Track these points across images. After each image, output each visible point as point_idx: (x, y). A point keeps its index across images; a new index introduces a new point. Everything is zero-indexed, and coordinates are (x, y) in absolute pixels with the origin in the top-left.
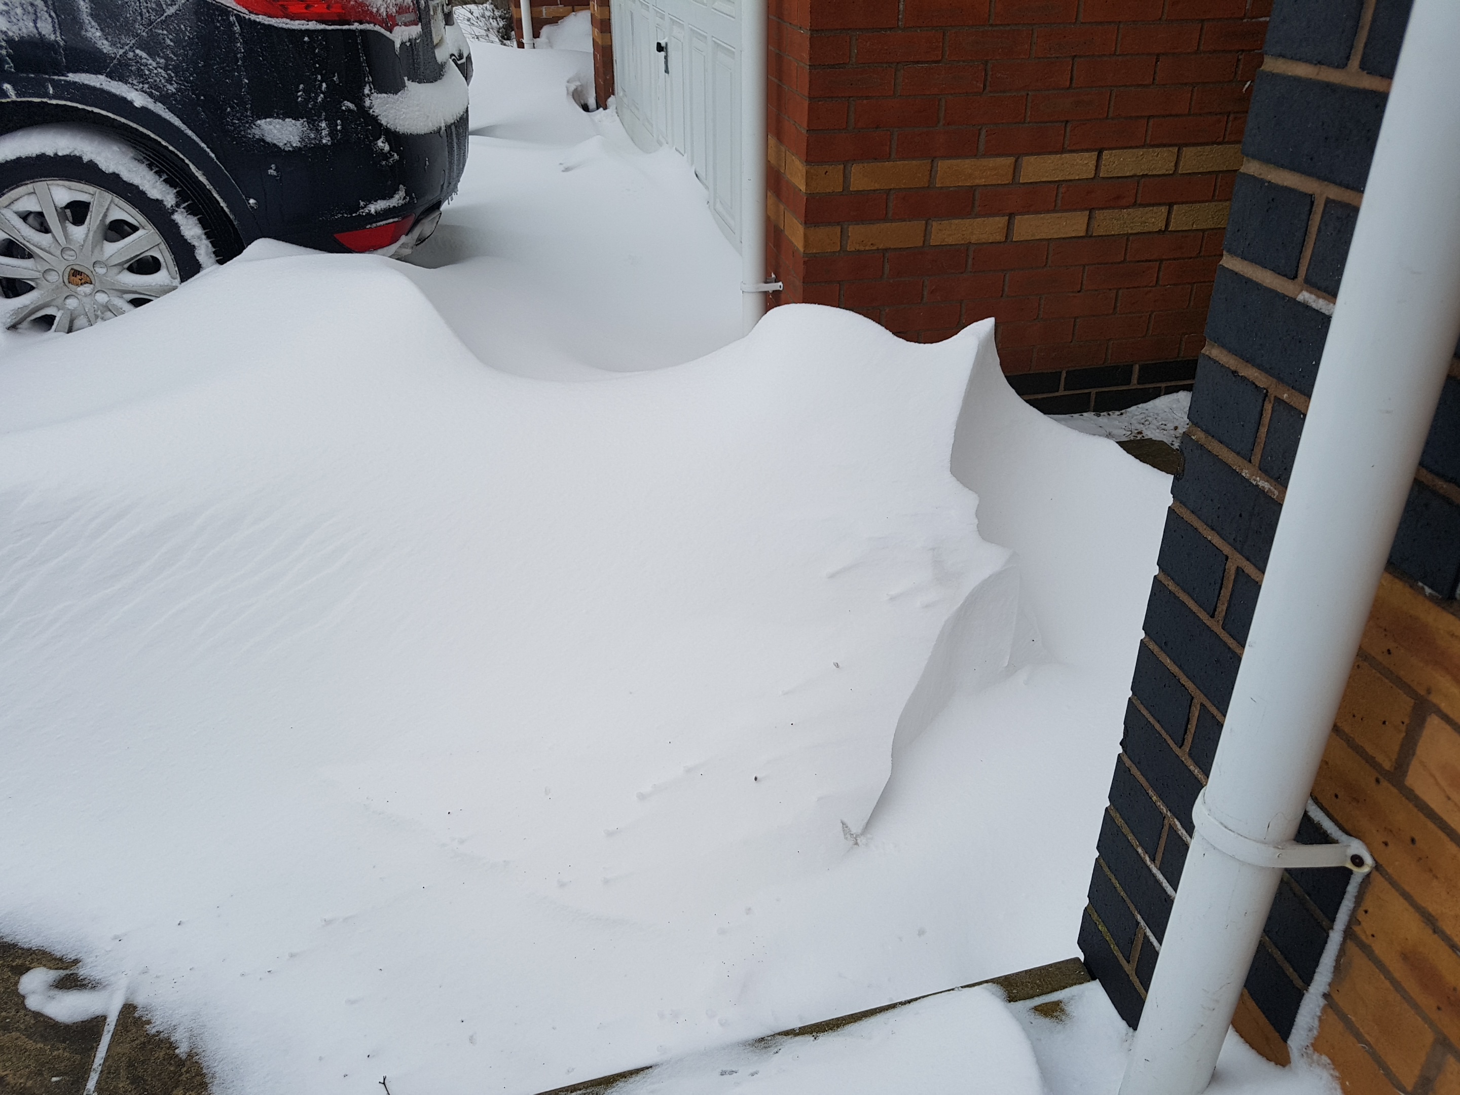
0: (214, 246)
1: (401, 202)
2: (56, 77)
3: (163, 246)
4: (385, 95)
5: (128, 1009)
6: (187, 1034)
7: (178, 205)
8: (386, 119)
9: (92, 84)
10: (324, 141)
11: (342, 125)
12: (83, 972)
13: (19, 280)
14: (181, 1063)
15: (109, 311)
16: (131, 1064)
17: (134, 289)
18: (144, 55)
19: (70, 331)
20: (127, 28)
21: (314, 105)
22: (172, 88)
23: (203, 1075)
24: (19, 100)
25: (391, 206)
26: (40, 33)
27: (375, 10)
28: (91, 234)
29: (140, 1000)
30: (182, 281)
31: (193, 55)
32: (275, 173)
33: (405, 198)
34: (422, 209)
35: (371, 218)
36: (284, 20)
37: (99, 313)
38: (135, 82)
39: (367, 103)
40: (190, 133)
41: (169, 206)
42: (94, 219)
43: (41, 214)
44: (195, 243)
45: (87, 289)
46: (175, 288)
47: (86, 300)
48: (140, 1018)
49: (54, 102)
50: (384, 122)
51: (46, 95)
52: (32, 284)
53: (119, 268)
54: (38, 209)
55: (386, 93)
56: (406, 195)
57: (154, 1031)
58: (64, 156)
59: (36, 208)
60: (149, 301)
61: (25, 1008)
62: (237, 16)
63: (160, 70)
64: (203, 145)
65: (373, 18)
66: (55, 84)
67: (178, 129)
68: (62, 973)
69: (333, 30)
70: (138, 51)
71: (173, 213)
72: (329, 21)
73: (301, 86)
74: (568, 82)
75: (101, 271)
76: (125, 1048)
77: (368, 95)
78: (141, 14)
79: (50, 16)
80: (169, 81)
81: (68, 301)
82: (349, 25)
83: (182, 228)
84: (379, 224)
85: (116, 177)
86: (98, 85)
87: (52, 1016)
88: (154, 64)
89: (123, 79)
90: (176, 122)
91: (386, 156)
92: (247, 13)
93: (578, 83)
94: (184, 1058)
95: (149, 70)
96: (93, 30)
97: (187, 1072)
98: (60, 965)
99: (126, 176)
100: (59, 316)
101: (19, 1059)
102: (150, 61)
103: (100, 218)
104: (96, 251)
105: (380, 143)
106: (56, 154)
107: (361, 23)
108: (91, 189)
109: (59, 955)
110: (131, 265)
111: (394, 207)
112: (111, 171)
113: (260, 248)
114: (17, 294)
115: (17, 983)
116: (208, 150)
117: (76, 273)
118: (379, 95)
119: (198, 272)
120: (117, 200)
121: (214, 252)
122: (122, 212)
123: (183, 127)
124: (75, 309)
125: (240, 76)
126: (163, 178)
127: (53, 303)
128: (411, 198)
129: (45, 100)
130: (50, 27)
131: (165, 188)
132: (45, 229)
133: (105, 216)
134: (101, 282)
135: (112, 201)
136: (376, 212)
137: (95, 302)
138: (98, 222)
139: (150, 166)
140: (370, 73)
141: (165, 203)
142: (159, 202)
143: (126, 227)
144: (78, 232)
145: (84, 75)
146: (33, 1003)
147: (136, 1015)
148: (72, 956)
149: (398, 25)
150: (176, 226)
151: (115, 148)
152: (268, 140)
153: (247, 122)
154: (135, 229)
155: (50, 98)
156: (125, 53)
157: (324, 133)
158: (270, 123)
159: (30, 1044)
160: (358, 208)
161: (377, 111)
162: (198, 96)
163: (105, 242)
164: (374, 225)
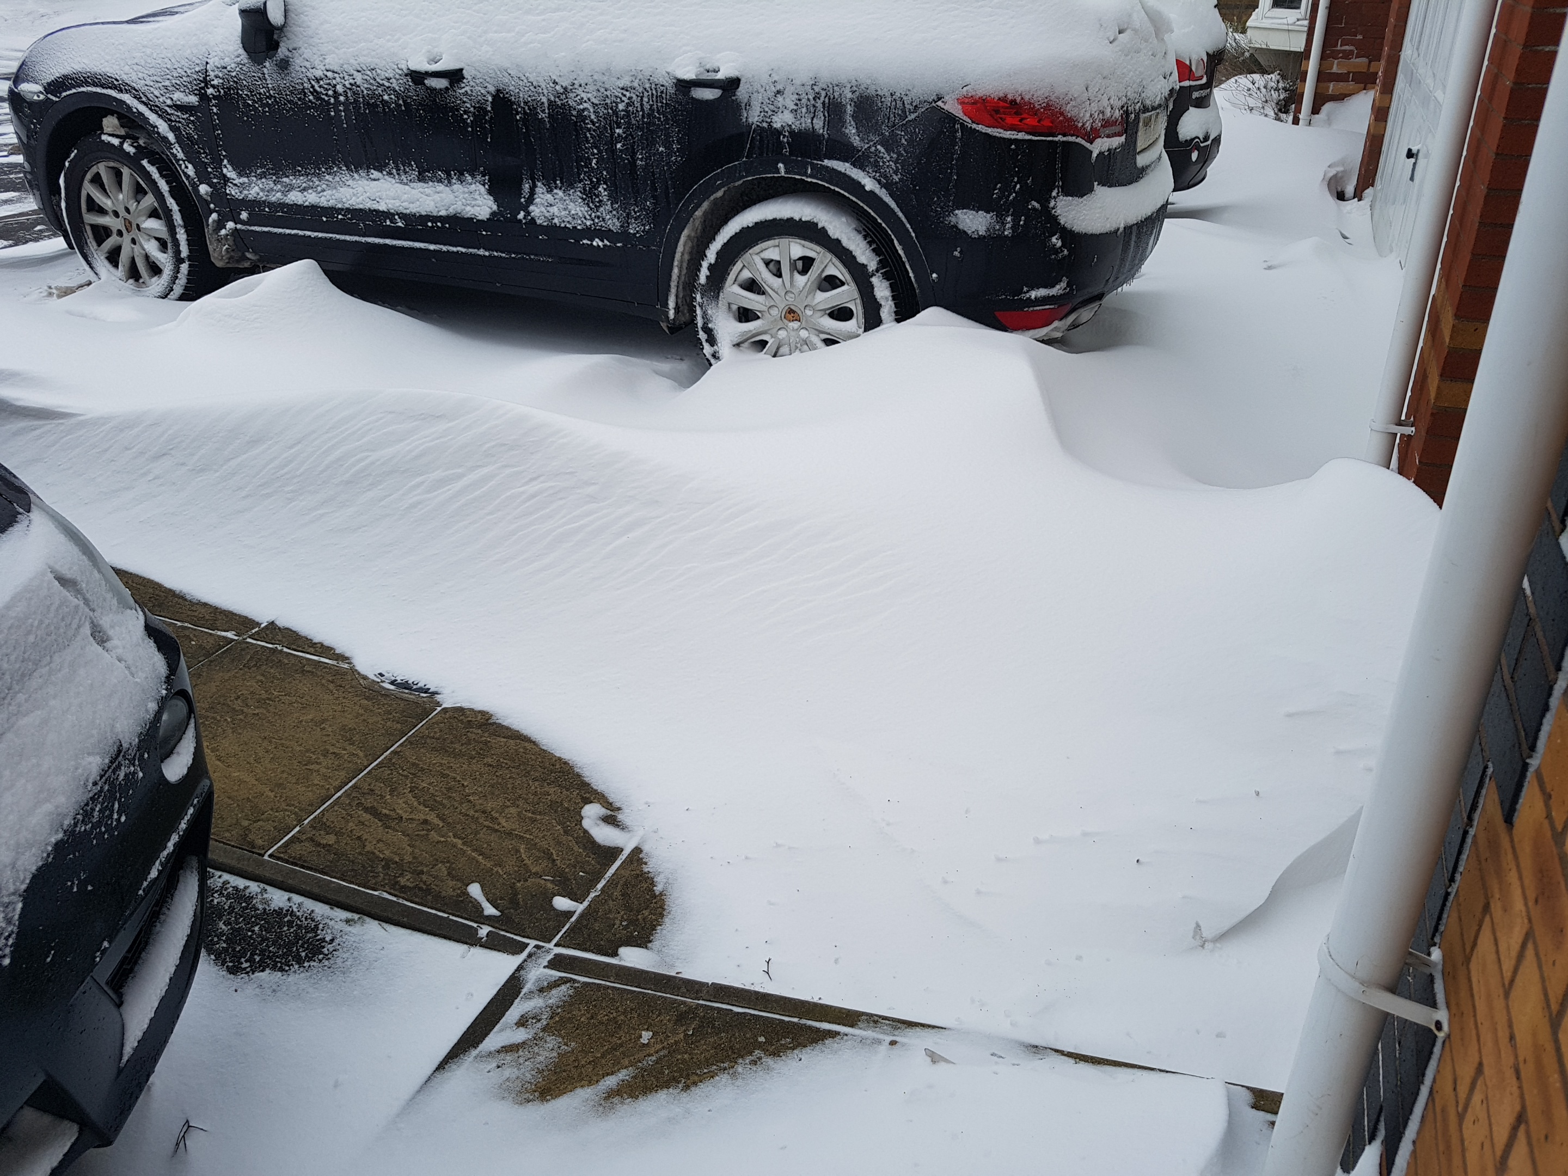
0: (896, 307)
1: (1061, 292)
2: (815, 162)
3: (858, 301)
4: (1071, 198)
5: (637, 850)
6: (665, 880)
7: (877, 271)
8: (1064, 219)
9: (839, 169)
10: (1006, 233)
11: (1025, 221)
12: (620, 817)
13: (751, 310)
14: (655, 896)
15: (807, 344)
16: (625, 884)
17: (828, 331)
18: (883, 150)
19: (775, 356)
20: (876, 129)
21: (1005, 202)
22: (896, 178)
23: (664, 910)
24: (786, 176)
25: (1051, 294)
26: (813, 128)
27: (1080, 125)
28: (809, 283)
29: (646, 848)
30: (865, 331)
31: (920, 153)
32: (959, 255)
33: (1065, 289)
34: (1081, 299)
35: (1030, 303)
36: (999, 130)
37: (799, 345)
38: (870, 171)
39: (1052, 204)
40: (900, 214)
41: (870, 270)
42: (814, 272)
43: (779, 262)
44: (883, 303)
45: (795, 325)
46: (858, 336)
47: (793, 333)
48: (642, 859)
49: (809, 180)
50: (1062, 222)
51: (805, 174)
52: (759, 314)
53: (823, 313)
54: (778, 258)
55: (1072, 196)
56: (1067, 286)
57: (646, 870)
58: (806, 222)
59: (776, 257)
60: (838, 342)
61: (581, 824)
62: (962, 125)
63: (891, 163)
64: (908, 226)
65: (1077, 132)
66: (814, 167)
67: (892, 210)
68: (609, 813)
69: (1038, 140)
70: (879, 147)
71: (872, 276)
72: (1036, 133)
73: (999, 185)
74: (1329, 167)
75: (809, 313)
76: (626, 873)
77: (1054, 197)
78: (889, 118)
79: (824, 115)
80: (896, 173)
81: (780, 332)
82: (1053, 136)
83: (875, 289)
84: (1035, 308)
85: (838, 241)
86: (843, 171)
87: (594, 836)
88: (888, 158)
89: (862, 168)
90: (893, 205)
91: (1056, 251)
92: (970, 122)
93: (1340, 169)
94: (657, 894)
95: (884, 162)
96: (851, 128)
97: (655, 903)
98: (609, 807)
99: (845, 243)
100: (771, 341)
101: (567, 854)
102: (886, 155)
103: (819, 272)
104: (810, 297)
105: (1054, 240)
106: (800, 219)
107: (1064, 136)
108: (818, 249)
109: (611, 801)
110: (833, 311)
111: (1053, 295)
112: (835, 237)
113: (932, 314)
114: (747, 321)
115: (582, 808)
116: (911, 230)
117: (791, 311)
118: (1065, 198)
119: (879, 326)
120: (835, 260)
121: (895, 312)
122: (836, 269)
123: (897, 210)
124: (783, 338)
125: (951, 173)
126: (873, 247)
127: (769, 332)
128: (1072, 290)
129: (803, 178)
130: (821, 124)
131: (872, 255)
132: (779, 274)
133: (823, 271)
134: (806, 321)
135: (831, 260)
136: (1035, 298)
137: (799, 336)
138: (817, 275)
139: (865, 237)
140: (1061, 178)
141: (869, 268)
142: (864, 266)
143: (838, 281)
144: (801, 280)
145: (835, 162)
146: (586, 824)
147: (641, 856)
148: (618, 805)
149: (1100, 137)
150: (872, 287)
151: (844, 219)
152: (961, 227)
153: (947, 211)
154: (843, 284)
155: (807, 177)
156: (869, 147)
157: (1008, 226)
158: (966, 214)
159: (576, 848)
160: (1021, 292)
161: (1058, 211)
162: (915, 186)
163: (818, 291)
164: (1031, 309)
